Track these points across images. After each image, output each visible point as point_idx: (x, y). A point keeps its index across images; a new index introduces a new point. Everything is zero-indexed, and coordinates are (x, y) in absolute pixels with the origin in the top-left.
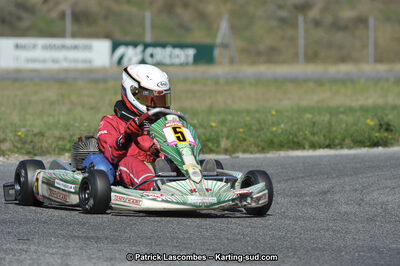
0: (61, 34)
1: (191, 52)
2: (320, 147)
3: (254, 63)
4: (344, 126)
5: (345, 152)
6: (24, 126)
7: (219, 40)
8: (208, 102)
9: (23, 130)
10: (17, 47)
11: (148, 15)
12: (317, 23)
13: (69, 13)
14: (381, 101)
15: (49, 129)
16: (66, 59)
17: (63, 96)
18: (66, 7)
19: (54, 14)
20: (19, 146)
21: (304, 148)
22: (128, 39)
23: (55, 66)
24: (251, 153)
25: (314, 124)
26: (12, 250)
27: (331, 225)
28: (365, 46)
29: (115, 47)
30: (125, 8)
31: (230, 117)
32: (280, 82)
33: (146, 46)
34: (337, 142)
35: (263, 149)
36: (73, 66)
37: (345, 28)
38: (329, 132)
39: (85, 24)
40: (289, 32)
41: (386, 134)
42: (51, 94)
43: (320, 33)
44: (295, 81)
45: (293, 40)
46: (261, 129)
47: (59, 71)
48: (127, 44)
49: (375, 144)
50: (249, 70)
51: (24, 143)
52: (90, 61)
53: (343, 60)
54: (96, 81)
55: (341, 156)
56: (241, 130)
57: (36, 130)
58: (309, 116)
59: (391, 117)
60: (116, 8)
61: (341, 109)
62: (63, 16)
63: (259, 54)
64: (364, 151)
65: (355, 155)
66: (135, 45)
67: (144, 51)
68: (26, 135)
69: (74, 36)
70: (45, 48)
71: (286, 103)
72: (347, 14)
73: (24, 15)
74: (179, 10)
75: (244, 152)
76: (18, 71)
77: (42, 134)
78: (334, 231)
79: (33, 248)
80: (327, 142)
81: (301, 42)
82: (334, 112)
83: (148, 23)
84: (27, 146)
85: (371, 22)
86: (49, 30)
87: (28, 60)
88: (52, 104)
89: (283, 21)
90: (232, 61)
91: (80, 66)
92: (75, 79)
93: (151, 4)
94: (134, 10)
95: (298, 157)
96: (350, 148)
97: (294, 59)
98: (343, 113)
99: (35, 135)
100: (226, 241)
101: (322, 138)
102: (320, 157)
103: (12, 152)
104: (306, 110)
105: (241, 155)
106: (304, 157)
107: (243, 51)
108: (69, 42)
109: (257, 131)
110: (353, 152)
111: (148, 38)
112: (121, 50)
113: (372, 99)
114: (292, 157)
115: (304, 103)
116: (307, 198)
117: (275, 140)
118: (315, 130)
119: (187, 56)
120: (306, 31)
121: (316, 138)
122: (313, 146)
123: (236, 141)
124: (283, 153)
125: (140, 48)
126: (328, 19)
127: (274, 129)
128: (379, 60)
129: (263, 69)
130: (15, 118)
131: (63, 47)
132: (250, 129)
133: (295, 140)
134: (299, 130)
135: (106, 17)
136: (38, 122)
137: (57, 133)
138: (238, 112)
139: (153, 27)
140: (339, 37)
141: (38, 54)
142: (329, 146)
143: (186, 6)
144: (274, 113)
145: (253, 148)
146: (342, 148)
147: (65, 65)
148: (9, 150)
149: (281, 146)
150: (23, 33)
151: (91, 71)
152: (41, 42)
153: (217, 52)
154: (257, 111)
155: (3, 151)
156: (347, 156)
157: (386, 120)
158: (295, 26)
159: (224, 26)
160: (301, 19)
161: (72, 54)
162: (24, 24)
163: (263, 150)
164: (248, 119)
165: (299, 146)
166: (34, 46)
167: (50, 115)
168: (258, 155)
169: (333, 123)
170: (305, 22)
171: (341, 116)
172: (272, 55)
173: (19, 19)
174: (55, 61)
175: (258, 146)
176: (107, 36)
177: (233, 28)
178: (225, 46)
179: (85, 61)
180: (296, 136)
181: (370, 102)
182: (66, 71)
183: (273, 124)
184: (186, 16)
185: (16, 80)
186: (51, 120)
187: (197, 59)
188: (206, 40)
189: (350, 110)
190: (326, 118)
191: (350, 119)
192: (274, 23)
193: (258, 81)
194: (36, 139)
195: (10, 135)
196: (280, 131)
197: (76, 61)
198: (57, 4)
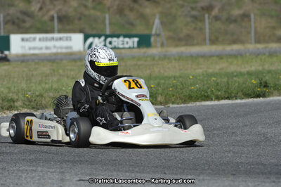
0: (52, 31)
1: (136, 40)
2: (222, 99)
3: (177, 46)
4: (237, 84)
5: (239, 101)
6: (30, 91)
7: (154, 32)
8: (148, 72)
9: (29, 93)
10: (23, 40)
11: (107, 16)
12: (217, 18)
13: (55, 16)
14: (260, 68)
15: (46, 92)
16: (55, 47)
17: (54, 70)
18: (53, 13)
19: (46, 18)
20: (27, 103)
21: (212, 100)
22: (94, 32)
23: (48, 52)
24: (178, 104)
25: (218, 84)
27: (231, 148)
28: (249, 33)
29: (86, 39)
30: (92, 12)
31: (163, 81)
32: (194, 58)
33: (107, 37)
34: (233, 95)
36: (59, 51)
37: (235, 21)
38: (228, 88)
39: (66, 23)
40: (199, 24)
41: (265, 89)
43: (218, 25)
44: (204, 56)
45: (202, 29)
46: (184, 88)
47: (51, 55)
48: (94, 36)
49: (258, 96)
50: (174, 50)
51: (30, 101)
52: (71, 48)
53: (234, 42)
54: (75, 60)
55: (237, 104)
56: (171, 89)
57: (37, 93)
58: (214, 79)
59: (267, 78)
60: (87, 13)
61: (235, 74)
62: (52, 19)
63: (180, 40)
64: (251, 100)
65: (245, 103)
66: (99, 36)
67: (105, 40)
68: (32, 97)
69: (59, 32)
70: (40, 40)
71: (199, 71)
72: (236, 12)
73: (27, 19)
74: (127, 12)
75: (173, 103)
76: (24, 55)
77: (41, 96)
79: (39, 169)
80: (226, 96)
81: (207, 31)
82: (230, 75)
83: (107, 22)
84: (32, 103)
85: (252, 16)
86: (44, 29)
87: (30, 49)
88: (47, 76)
89: (195, 17)
90: (162, 45)
91: (64, 51)
92: (61, 60)
93: (109, 9)
94: (98, 13)
95: (208, 105)
96: (242, 99)
97: (203, 42)
98: (236, 76)
99: (37, 96)
100: (164, 161)
101: (223, 93)
102: (223, 105)
103: (23, 108)
104: (212, 75)
105: (171, 105)
106: (212, 105)
107: (169, 38)
108: (56, 35)
109: (181, 89)
110: (243, 101)
111: (108, 32)
112: (90, 40)
113: (254, 67)
114: (204, 106)
115: (210, 71)
116: (215, 132)
117: (193, 95)
118: (219, 87)
119: (133, 42)
120: (210, 24)
121: (220, 93)
122: (218, 98)
123: (168, 97)
124: (198, 103)
125: (103, 38)
126: (224, 16)
127: (192, 88)
128: (258, 41)
130: (24, 85)
131: (53, 39)
132: (177, 88)
133: (206, 94)
134: (208, 88)
135: (80, 19)
136: (39, 88)
137: (51, 95)
138: (169, 78)
139: (111, 24)
140: (232, 26)
141: (37, 44)
142: (228, 98)
143: (131, 9)
144: (191, 77)
145: (178, 100)
146: (236, 99)
147: (54, 51)
148: (21, 106)
149: (197, 99)
150: (27, 31)
151: (71, 54)
152: (38, 36)
153: (152, 39)
154: (180, 77)
155: (17, 108)
156: (240, 103)
157: (264, 80)
158: (203, 21)
159: (157, 22)
160: (206, 16)
161: (59, 44)
162: (28, 25)
163: (185, 102)
164: (174, 81)
165: (207, 98)
166: (34, 39)
167: (46, 83)
168: (182, 105)
169: (230, 83)
170: (209, 18)
171: (235, 78)
172: (188, 40)
173: (24, 21)
174: (47, 48)
175: (181, 99)
176: (81, 31)
177: (162, 23)
178: (158, 35)
179: (67, 48)
180: (206, 92)
181: (253, 69)
182: (56, 54)
183: (191, 85)
184: (132, 16)
185: (23, 61)
186: (47, 86)
187: (140, 44)
188: (146, 32)
189: (241, 74)
190: (225, 80)
191: (240, 80)
192: (189, 19)
193: (180, 58)
194: (38, 99)
195: (21, 96)
196: (196, 89)
197: (61, 48)
198: (48, 11)
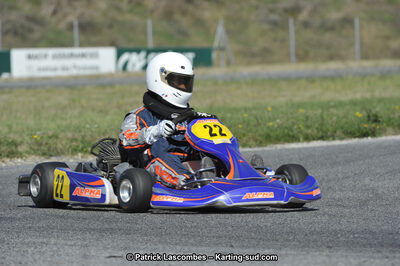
0: (70, 44)
1: (191, 56)
2: (314, 139)
3: (249, 64)
4: (335, 118)
5: (337, 142)
6: (39, 130)
7: (216, 44)
8: (209, 101)
9: (38, 133)
10: (29, 57)
11: (149, 23)
12: (306, 25)
13: (76, 23)
14: (368, 96)
15: (63, 131)
16: (75, 67)
17: (74, 100)
18: (72, 18)
19: (62, 26)
20: (36, 148)
21: (299, 141)
22: (132, 46)
23: (65, 74)
24: (250, 147)
25: (307, 118)
26: (34, 243)
27: (326, 210)
28: (352, 44)
29: (119, 54)
30: (128, 17)
31: (229, 115)
32: (274, 81)
33: (149, 52)
34: (329, 133)
35: (261, 142)
36: (82, 72)
37: (332, 29)
38: (322, 125)
39: (91, 33)
40: (281, 34)
41: (374, 125)
42: (62, 98)
43: (308, 34)
44: (287, 79)
45: (284, 41)
46: (259, 124)
47: (69, 78)
48: (131, 51)
49: (365, 135)
50: (245, 71)
51: (40, 145)
52: (97, 68)
53: (331, 58)
54: (103, 86)
55: (334, 146)
56: (240, 126)
57: (50, 133)
58: (301, 111)
59: (378, 109)
60: (120, 17)
61: (332, 104)
62: (70, 27)
63: (253, 55)
64: (354, 141)
65: (346, 145)
66: (138, 51)
67: (146, 57)
68: (42, 138)
69: (81, 45)
70: (55, 57)
71: (281, 100)
72: (334, 16)
73: (36, 27)
74: (177, 17)
75: (244, 146)
76: (31, 79)
77: (56, 136)
78: (329, 215)
79: (53, 241)
80: (320, 134)
81: (292, 43)
82: (326, 106)
83: (150, 30)
84: (42, 148)
85: (357, 22)
86: (58, 41)
87: (40, 69)
88: (64, 108)
89: (275, 24)
90: (228, 63)
91: (88, 72)
92: (84, 85)
93: (152, 12)
94: (136, 19)
95: (293, 149)
96: (342, 139)
97: (286, 59)
98: (334, 107)
99: (50, 137)
100: (231, 229)
101: (315, 131)
102: (314, 148)
103: (29, 153)
104: (300, 105)
106: (299, 149)
107: (239, 53)
108: (77, 51)
109: (255, 126)
110: (344, 142)
111: (151, 45)
112: (125, 57)
113: (360, 93)
114: (288, 150)
115: (297, 99)
117: (272, 134)
118: (309, 123)
120: (297, 32)
121: (309, 131)
122: (307, 138)
124: (279, 146)
125: (143, 54)
126: (317, 21)
127: (271, 124)
128: (365, 57)
129: (257, 69)
130: (31, 122)
131: (72, 56)
132: (248, 125)
133: (291, 133)
134: (294, 124)
135: (111, 26)
136: (52, 125)
137: (70, 135)
138: (236, 110)
139: (155, 33)
140: (328, 37)
141: (50, 62)
142: (322, 138)
143: (184, 13)
144: (269, 109)
145: (252, 142)
146: (334, 139)
147: (74, 72)
148: (26, 152)
149: (278, 140)
150: (35, 44)
151: (98, 77)
152: (51, 51)
153: (214, 55)
154: (254, 108)
155: (21, 154)
156: (339, 146)
157: (374, 112)
158: (285, 28)
159: (220, 30)
160: (291, 21)
161: (81, 62)
162: (36, 35)
163: (260, 144)
164: (246, 115)
165: (293, 139)
166: (46, 56)
167: (62, 119)
168: (257, 149)
169: (325, 117)
170: (295, 24)
171: (332, 110)
172: (265, 56)
173: (31, 31)
174: (64, 68)
175: (256, 140)
176: (112, 44)
177: (228, 32)
178: (222, 49)
179: (92, 68)
180: (291, 130)
181: (358, 96)
182: (76, 77)
183: (270, 120)
184: (185, 22)
185: (29, 88)
186: (64, 123)
187: (196, 62)
188: (205, 45)
189: (340, 104)
190: (319, 112)
191: (340, 112)
192: (266, 26)
193: (254, 81)
194: (50, 141)
195: (27, 138)
196: (276, 126)
197: (84, 68)
198: (65, 16)
